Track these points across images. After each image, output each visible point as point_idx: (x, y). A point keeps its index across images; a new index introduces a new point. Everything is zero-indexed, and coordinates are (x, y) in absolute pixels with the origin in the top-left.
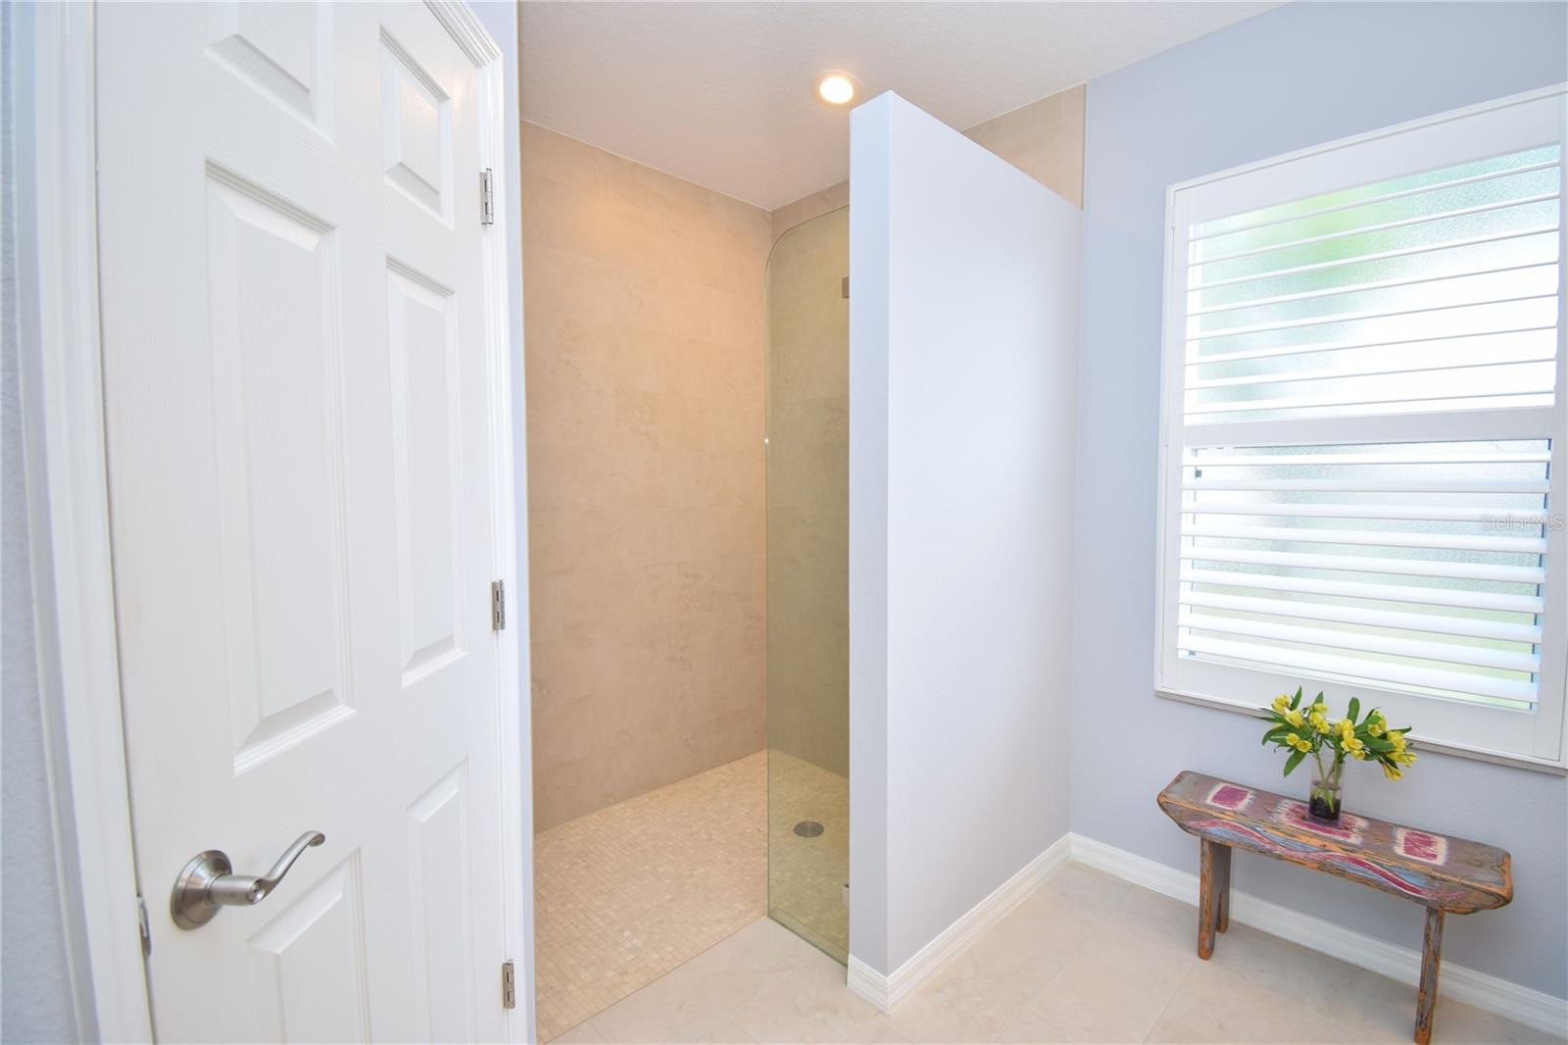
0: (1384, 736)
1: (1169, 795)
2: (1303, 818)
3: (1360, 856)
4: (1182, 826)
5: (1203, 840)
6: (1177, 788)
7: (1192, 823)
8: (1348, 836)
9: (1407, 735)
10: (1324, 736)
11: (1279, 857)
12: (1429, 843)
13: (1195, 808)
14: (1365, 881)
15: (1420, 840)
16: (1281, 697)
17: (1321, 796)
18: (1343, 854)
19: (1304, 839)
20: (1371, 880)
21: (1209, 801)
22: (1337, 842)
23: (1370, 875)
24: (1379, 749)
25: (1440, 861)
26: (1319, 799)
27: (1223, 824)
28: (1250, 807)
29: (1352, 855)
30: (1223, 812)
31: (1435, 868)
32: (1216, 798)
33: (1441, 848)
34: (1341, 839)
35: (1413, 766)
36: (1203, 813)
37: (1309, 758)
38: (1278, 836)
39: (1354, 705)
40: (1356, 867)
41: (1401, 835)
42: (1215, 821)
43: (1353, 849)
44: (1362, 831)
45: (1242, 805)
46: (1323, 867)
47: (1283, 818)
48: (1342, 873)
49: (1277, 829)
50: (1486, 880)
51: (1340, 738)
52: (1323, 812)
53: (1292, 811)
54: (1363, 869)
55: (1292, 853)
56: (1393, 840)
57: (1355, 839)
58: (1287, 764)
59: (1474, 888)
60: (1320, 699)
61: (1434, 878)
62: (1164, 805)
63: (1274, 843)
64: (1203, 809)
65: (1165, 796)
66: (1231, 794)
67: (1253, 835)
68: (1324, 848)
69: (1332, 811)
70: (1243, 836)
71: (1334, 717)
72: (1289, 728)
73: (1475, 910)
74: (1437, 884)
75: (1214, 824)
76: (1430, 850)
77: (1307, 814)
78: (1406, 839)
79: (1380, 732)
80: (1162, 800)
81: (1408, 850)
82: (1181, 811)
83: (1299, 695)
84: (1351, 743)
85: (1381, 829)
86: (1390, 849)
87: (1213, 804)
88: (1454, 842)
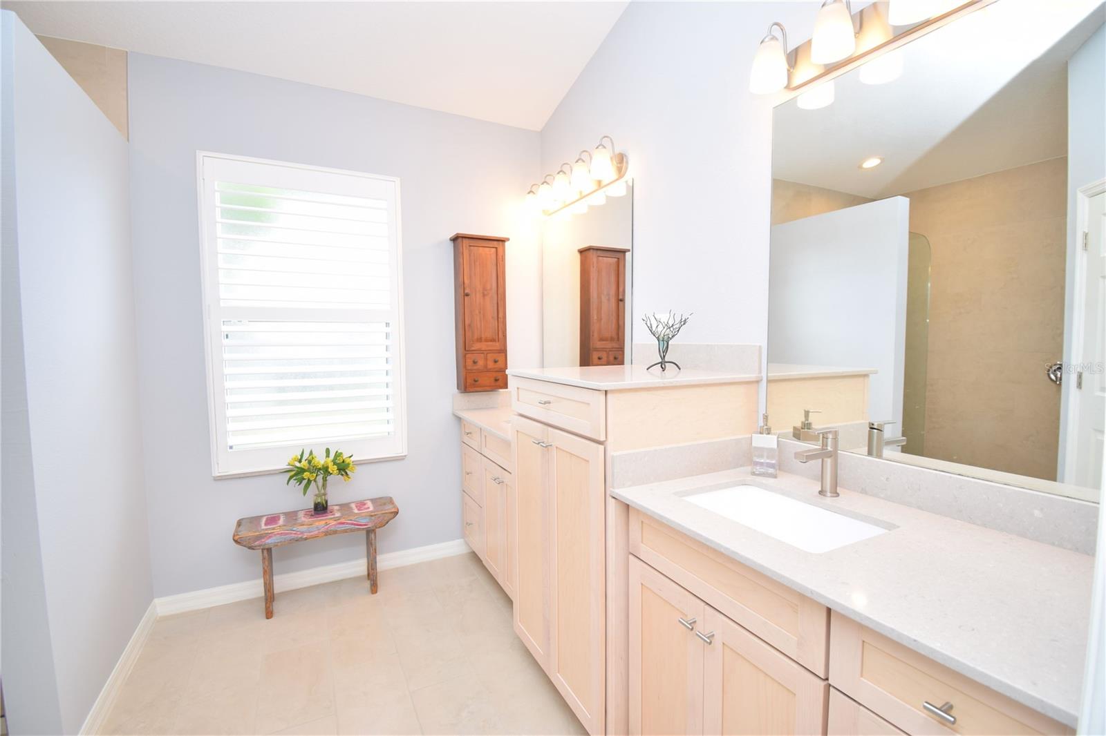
0: (343, 462)
1: (240, 534)
2: (312, 515)
3: (342, 520)
4: (250, 548)
5: (263, 550)
6: (240, 529)
7: (257, 543)
8: (334, 514)
9: (351, 458)
10: (320, 469)
11: (306, 539)
12: (365, 504)
13: (258, 533)
14: (345, 531)
15: (361, 505)
16: (294, 457)
17: (319, 501)
18: (335, 523)
19: (317, 524)
20: (347, 529)
21: (263, 527)
22: (331, 519)
23: (348, 527)
24: (343, 468)
25: (371, 508)
26: (319, 503)
27: (275, 535)
28: (284, 521)
29: (339, 521)
30: (274, 529)
31: (372, 512)
32: (266, 524)
33: (369, 504)
34: (332, 517)
35: (354, 473)
36: (262, 534)
37: (313, 484)
38: (304, 528)
39: (328, 451)
40: (341, 526)
41: (353, 506)
42: (268, 536)
43: (339, 518)
44: (338, 510)
45: (281, 521)
46: (327, 533)
47: (303, 519)
48: (335, 532)
49: (303, 525)
50: (389, 508)
51: (327, 467)
52: (321, 508)
53: (306, 514)
54: (344, 526)
55: (312, 534)
56: (351, 509)
57: (338, 515)
58: (304, 490)
59: (386, 513)
60: (311, 453)
61: (372, 516)
62: (239, 540)
63: (302, 533)
64: (262, 532)
65: (237, 535)
66: (272, 520)
67: (291, 533)
68: (326, 523)
69: (325, 505)
70: (287, 536)
71: (320, 460)
72: (302, 471)
73: (387, 523)
74: (373, 518)
75: (270, 537)
76: (366, 506)
77: (313, 513)
78: (356, 506)
79: (342, 461)
80: (236, 538)
81: (359, 510)
82: (249, 539)
83: (303, 453)
84: (333, 469)
85: (345, 507)
86: (353, 512)
87: (266, 527)
88: (373, 501)
